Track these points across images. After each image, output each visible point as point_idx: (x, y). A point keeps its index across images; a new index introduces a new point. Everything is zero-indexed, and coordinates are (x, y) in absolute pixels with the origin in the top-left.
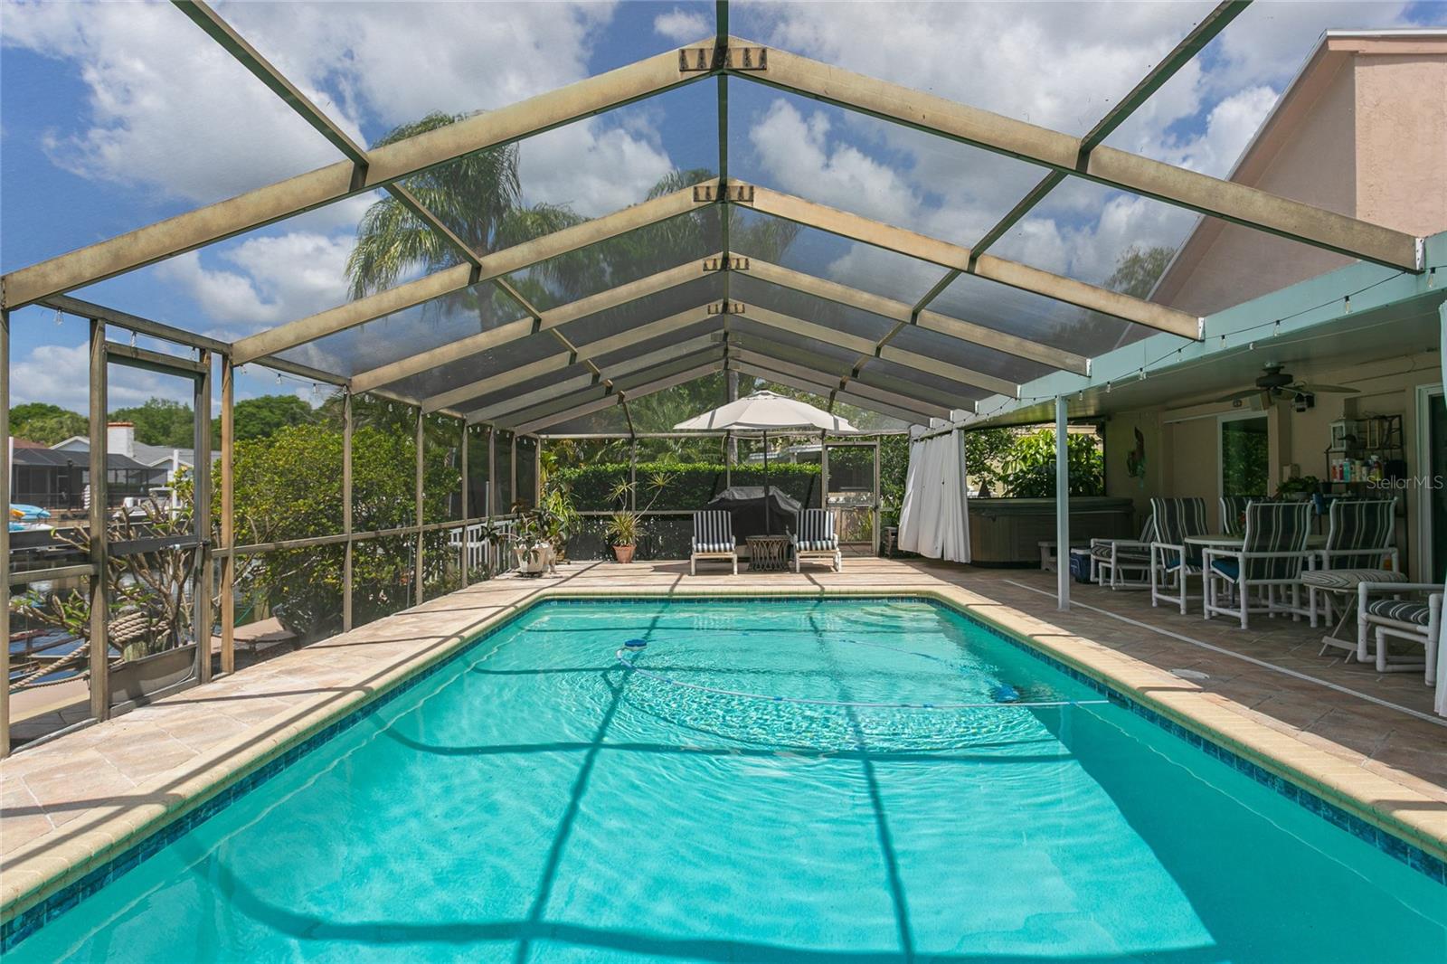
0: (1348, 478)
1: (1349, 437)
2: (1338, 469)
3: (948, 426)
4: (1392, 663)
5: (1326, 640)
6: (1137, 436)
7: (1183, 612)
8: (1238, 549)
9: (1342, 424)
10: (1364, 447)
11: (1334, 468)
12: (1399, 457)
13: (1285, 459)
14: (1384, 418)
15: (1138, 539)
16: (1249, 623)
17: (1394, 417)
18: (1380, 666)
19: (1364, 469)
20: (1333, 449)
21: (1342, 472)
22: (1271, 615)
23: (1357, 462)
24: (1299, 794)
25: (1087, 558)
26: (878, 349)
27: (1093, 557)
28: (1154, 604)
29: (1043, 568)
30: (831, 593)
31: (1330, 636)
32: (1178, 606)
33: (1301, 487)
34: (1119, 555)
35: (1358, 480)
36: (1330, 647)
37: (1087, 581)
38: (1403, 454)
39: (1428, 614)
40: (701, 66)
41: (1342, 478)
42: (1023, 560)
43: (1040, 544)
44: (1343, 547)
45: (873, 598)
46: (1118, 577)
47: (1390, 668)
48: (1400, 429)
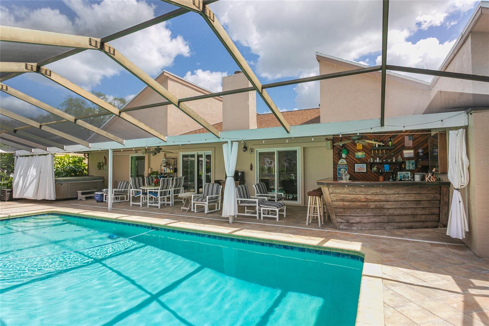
0: (166, 172)
1: (166, 162)
2: (163, 169)
3: (45, 153)
4: (198, 210)
5: (182, 208)
6: (105, 158)
7: (141, 206)
8: (157, 189)
9: (165, 159)
10: (170, 165)
11: (162, 169)
12: (176, 167)
13: (149, 167)
14: (174, 159)
15: (117, 188)
16: (161, 207)
17: (175, 158)
18: (195, 212)
19: (169, 170)
20: (162, 165)
21: (164, 170)
22: (166, 205)
23: (168, 168)
24: (211, 236)
25: (103, 195)
26: (41, 126)
27: (104, 194)
28: (131, 205)
29: (79, 199)
30: (13, 216)
31: (182, 207)
32: (140, 205)
33: (156, 174)
34: (115, 193)
35: (168, 172)
36: (183, 209)
37: (102, 201)
38: (177, 166)
39: (206, 200)
40: (96, 46)
41: (164, 171)
42: (71, 197)
43: (78, 192)
44: (175, 188)
45: (28, 217)
46: (114, 199)
47: (197, 211)
48: (176, 161)
